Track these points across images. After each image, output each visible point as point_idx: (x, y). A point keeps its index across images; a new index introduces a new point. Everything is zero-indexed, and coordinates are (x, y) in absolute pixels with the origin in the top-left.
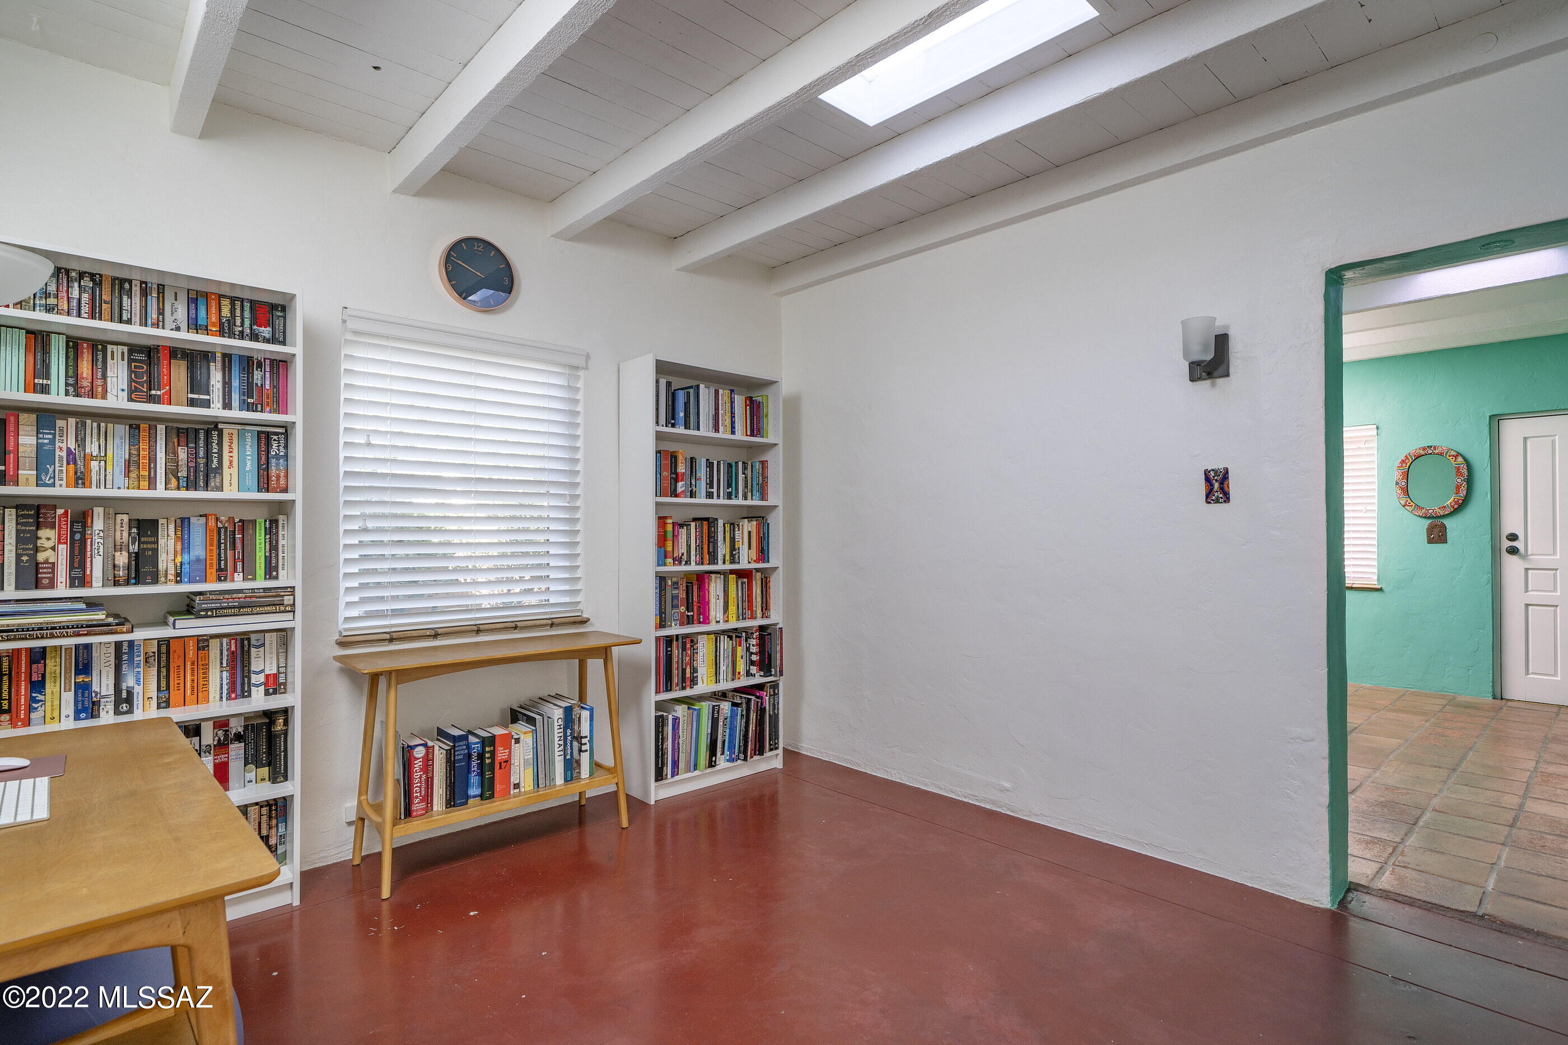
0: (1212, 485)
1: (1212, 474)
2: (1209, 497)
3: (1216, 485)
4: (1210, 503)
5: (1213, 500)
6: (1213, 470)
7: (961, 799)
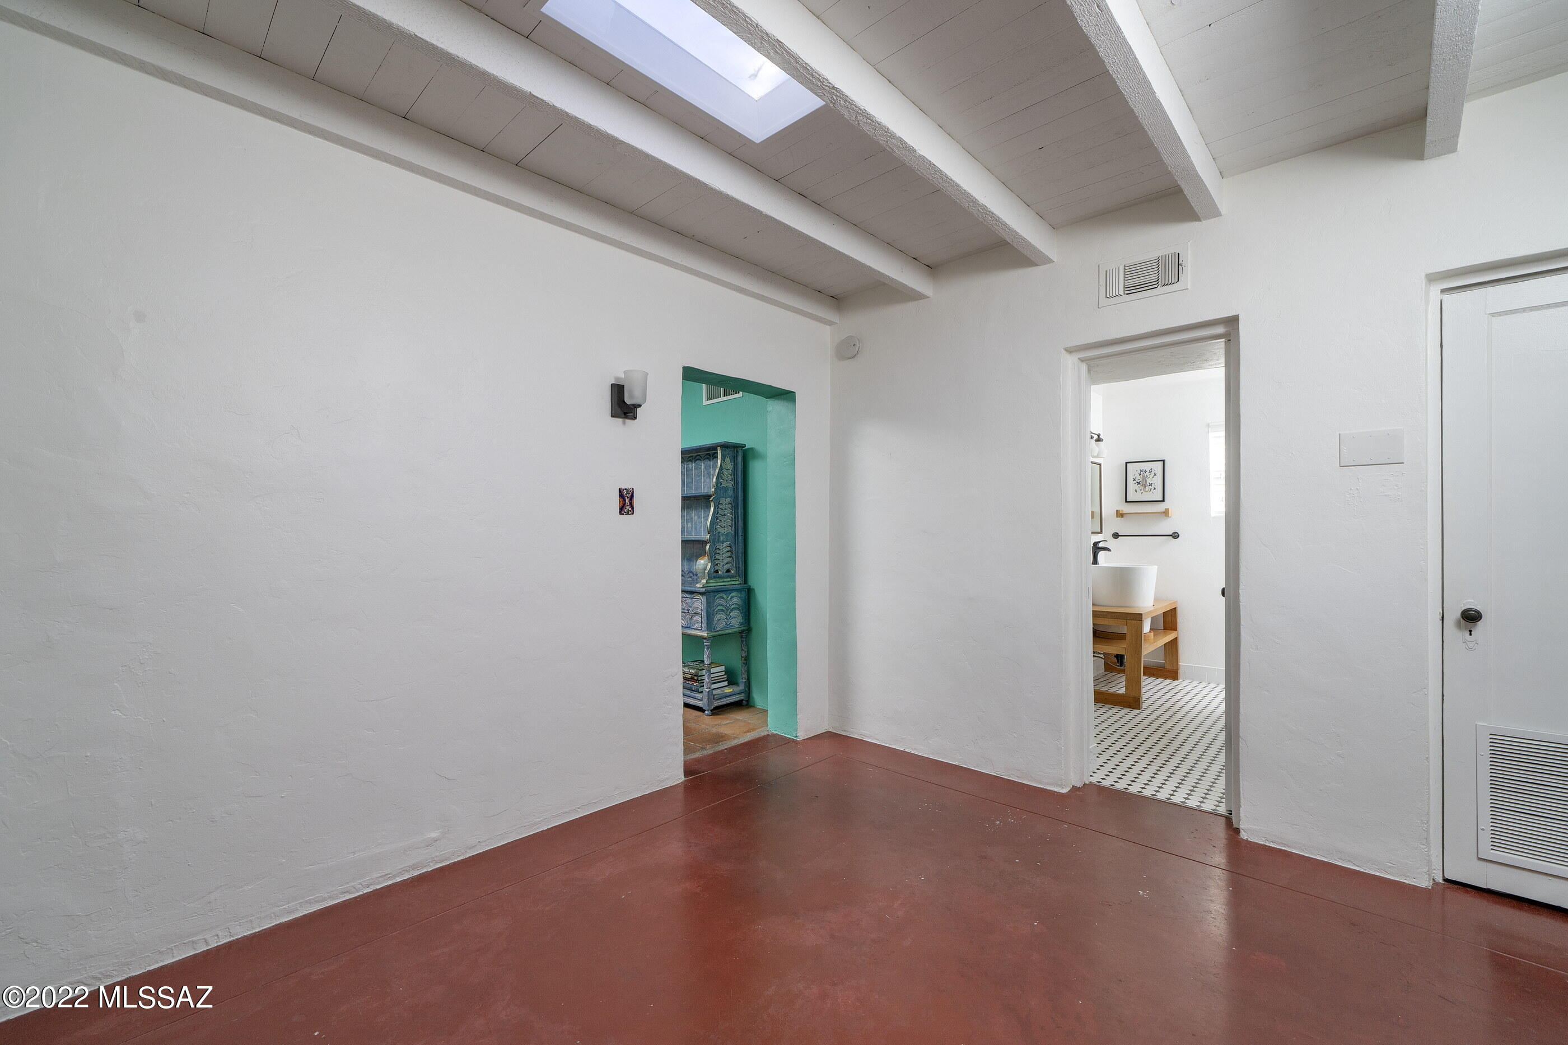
0: (625, 500)
1: (625, 491)
2: (621, 510)
3: (627, 500)
4: (623, 514)
5: (625, 512)
6: (626, 489)
7: (361, 893)
